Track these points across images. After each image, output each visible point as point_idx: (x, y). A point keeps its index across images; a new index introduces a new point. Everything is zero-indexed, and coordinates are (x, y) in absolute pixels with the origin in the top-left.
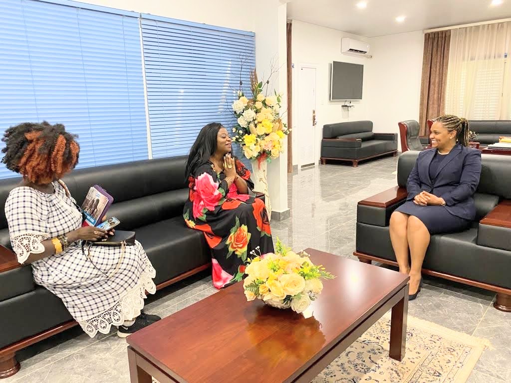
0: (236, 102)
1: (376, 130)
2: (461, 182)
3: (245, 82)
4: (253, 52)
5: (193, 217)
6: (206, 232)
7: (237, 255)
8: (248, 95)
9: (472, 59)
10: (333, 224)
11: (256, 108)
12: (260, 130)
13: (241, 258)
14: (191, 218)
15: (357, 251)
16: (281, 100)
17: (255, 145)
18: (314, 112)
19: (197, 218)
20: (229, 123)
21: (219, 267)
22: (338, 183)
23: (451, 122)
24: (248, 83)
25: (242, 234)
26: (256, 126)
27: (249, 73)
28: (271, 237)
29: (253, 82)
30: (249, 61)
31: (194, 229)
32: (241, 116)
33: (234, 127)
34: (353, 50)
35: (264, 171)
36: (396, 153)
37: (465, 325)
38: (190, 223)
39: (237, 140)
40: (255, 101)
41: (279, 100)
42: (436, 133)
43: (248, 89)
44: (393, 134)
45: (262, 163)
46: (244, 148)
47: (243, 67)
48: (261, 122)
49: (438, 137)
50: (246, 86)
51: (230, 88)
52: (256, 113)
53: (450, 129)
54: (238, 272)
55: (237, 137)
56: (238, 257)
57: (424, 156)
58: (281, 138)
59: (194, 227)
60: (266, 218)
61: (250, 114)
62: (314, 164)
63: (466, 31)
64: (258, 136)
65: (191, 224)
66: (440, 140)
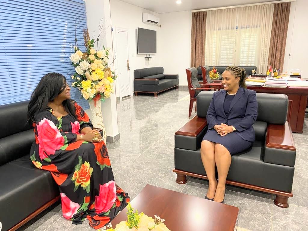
0: (73, 55)
1: (166, 72)
2: (246, 115)
3: (80, 39)
4: (84, 16)
5: (40, 159)
6: (53, 172)
7: (83, 187)
8: (82, 49)
9: (219, 29)
10: (151, 142)
11: (89, 59)
12: (94, 77)
13: (85, 190)
14: (38, 159)
15: (176, 169)
16: (109, 54)
17: (91, 88)
18: (128, 61)
19: (43, 160)
20: (69, 71)
21: (68, 199)
22: (148, 109)
23: (236, 71)
24: (82, 40)
25: (85, 170)
26: (90, 73)
27: (82, 33)
28: (111, 168)
29: (86, 39)
30: (82, 23)
31: (40, 169)
32: (78, 66)
33: (72, 74)
34: (150, 21)
35: (99, 108)
36: (178, 86)
37: (264, 226)
38: (37, 164)
39: (76, 85)
40: (88, 54)
41: (107, 54)
42: (227, 79)
43: (82, 44)
44: (176, 75)
45: (97, 102)
46: (82, 91)
47: (77, 27)
48: (94, 71)
49: (228, 82)
50: (80, 42)
51: (67, 44)
52: (90, 63)
53: (236, 76)
54: (84, 202)
55: (76, 83)
56: (84, 189)
57: (218, 96)
58: (111, 82)
59: (41, 168)
60: (105, 152)
61: (85, 64)
62: (130, 96)
63: (215, 12)
64: (93, 82)
65: (39, 165)
66: (230, 84)
